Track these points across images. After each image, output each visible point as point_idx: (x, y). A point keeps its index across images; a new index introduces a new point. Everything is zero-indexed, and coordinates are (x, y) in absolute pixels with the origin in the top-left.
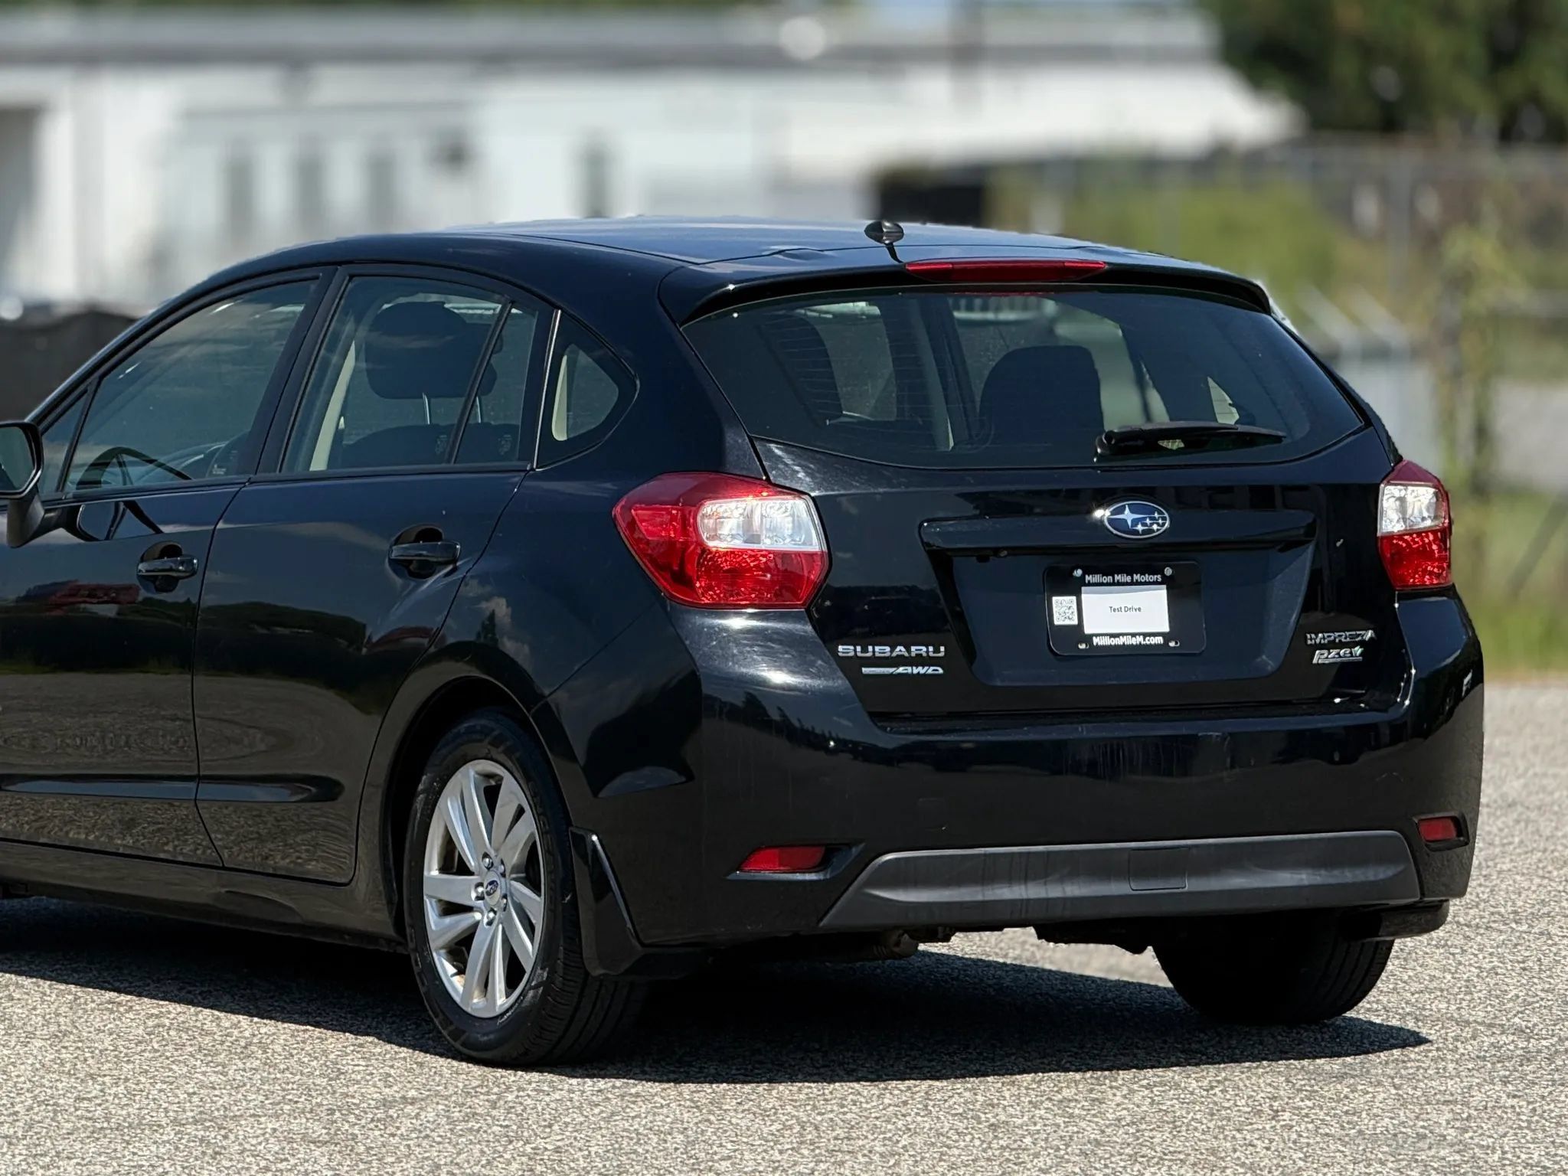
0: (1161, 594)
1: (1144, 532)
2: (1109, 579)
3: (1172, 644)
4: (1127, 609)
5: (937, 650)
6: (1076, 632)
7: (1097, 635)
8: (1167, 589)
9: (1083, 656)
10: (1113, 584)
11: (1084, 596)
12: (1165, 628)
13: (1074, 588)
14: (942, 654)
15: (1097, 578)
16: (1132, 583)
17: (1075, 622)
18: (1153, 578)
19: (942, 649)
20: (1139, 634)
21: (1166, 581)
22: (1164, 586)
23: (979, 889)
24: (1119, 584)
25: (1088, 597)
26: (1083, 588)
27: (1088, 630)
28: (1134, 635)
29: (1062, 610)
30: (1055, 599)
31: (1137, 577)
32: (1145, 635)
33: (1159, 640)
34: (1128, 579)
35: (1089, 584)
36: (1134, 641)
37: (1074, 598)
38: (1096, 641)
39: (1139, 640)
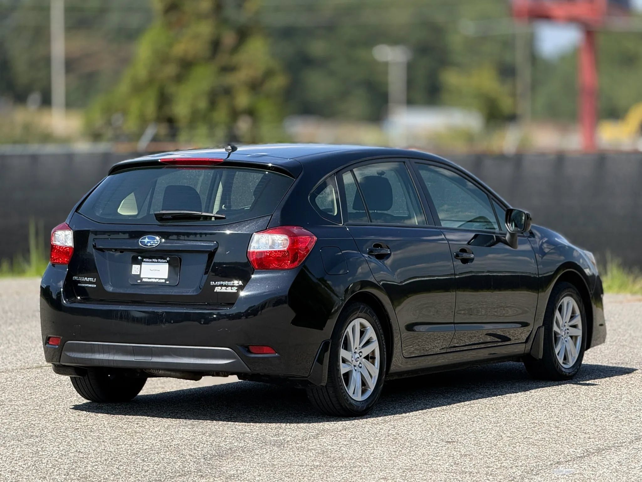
0: (167, 266)
1: (150, 246)
2: (151, 260)
3: (167, 282)
4: (155, 270)
5: (94, 280)
6: (138, 277)
7: (144, 278)
8: (169, 264)
9: (139, 285)
10: (152, 262)
11: (143, 265)
12: (166, 277)
13: (139, 263)
14: (95, 281)
15: (147, 260)
16: (158, 262)
17: (139, 273)
18: (164, 261)
19: (95, 279)
20: (158, 278)
21: (168, 262)
22: (168, 264)
23: (91, 354)
24: (154, 262)
25: (144, 265)
26: (143, 263)
27: (142, 276)
28: (156, 279)
29: (135, 269)
30: (133, 266)
31: (159, 260)
32: (159, 279)
33: (164, 281)
34: (157, 261)
35: (145, 262)
36: (156, 281)
37: (139, 266)
38: (144, 280)
39: (157, 280)
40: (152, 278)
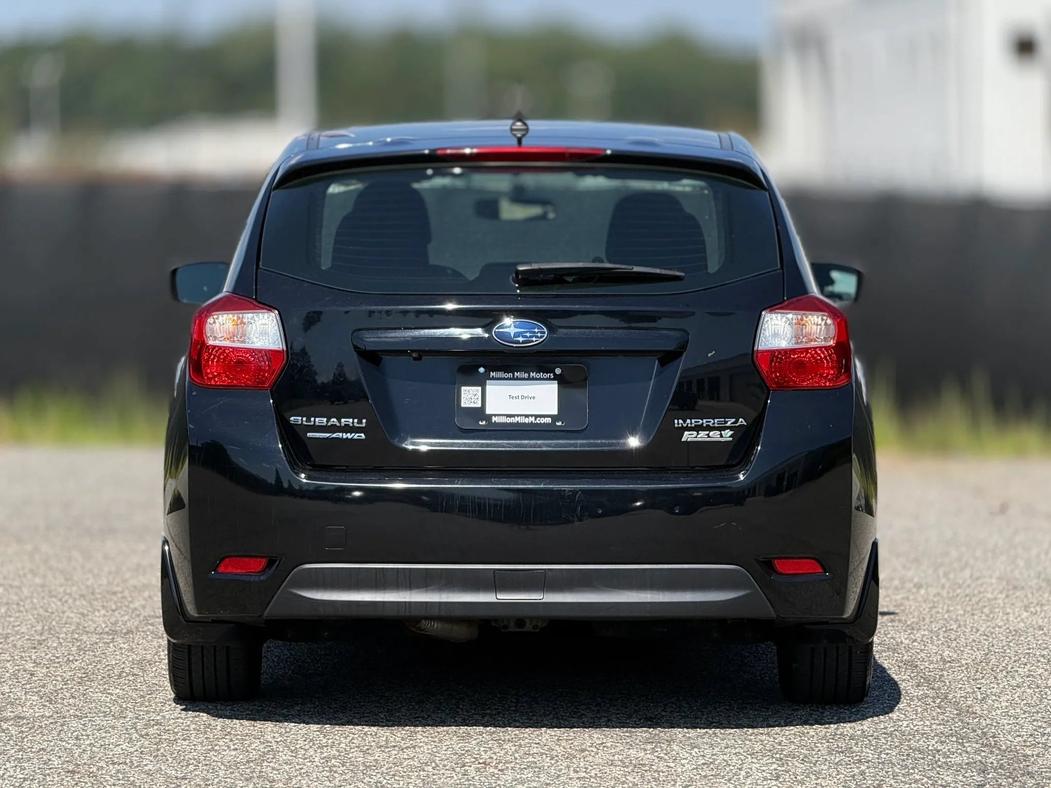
0: (553, 387)
1: (524, 342)
2: (509, 375)
3: (559, 424)
4: (523, 397)
5: (360, 422)
6: (479, 413)
7: (495, 415)
8: (558, 384)
9: (482, 431)
10: (513, 379)
11: (488, 387)
12: (555, 412)
13: (481, 382)
14: (364, 425)
15: (501, 374)
16: (529, 379)
17: (479, 405)
19: (364, 421)
20: (532, 416)
21: (556, 377)
22: (556, 382)
24: (518, 379)
25: (491, 387)
26: (489, 382)
28: (527, 416)
29: (469, 396)
30: (463, 388)
31: (533, 375)
32: (536, 416)
33: (549, 420)
34: (526, 375)
35: (493, 379)
36: (527, 420)
37: (480, 388)
38: (494, 419)
39: (532, 419)
40: (518, 416)
